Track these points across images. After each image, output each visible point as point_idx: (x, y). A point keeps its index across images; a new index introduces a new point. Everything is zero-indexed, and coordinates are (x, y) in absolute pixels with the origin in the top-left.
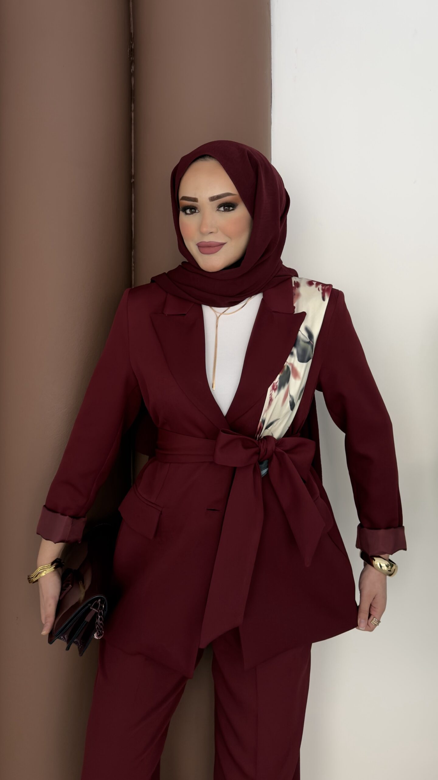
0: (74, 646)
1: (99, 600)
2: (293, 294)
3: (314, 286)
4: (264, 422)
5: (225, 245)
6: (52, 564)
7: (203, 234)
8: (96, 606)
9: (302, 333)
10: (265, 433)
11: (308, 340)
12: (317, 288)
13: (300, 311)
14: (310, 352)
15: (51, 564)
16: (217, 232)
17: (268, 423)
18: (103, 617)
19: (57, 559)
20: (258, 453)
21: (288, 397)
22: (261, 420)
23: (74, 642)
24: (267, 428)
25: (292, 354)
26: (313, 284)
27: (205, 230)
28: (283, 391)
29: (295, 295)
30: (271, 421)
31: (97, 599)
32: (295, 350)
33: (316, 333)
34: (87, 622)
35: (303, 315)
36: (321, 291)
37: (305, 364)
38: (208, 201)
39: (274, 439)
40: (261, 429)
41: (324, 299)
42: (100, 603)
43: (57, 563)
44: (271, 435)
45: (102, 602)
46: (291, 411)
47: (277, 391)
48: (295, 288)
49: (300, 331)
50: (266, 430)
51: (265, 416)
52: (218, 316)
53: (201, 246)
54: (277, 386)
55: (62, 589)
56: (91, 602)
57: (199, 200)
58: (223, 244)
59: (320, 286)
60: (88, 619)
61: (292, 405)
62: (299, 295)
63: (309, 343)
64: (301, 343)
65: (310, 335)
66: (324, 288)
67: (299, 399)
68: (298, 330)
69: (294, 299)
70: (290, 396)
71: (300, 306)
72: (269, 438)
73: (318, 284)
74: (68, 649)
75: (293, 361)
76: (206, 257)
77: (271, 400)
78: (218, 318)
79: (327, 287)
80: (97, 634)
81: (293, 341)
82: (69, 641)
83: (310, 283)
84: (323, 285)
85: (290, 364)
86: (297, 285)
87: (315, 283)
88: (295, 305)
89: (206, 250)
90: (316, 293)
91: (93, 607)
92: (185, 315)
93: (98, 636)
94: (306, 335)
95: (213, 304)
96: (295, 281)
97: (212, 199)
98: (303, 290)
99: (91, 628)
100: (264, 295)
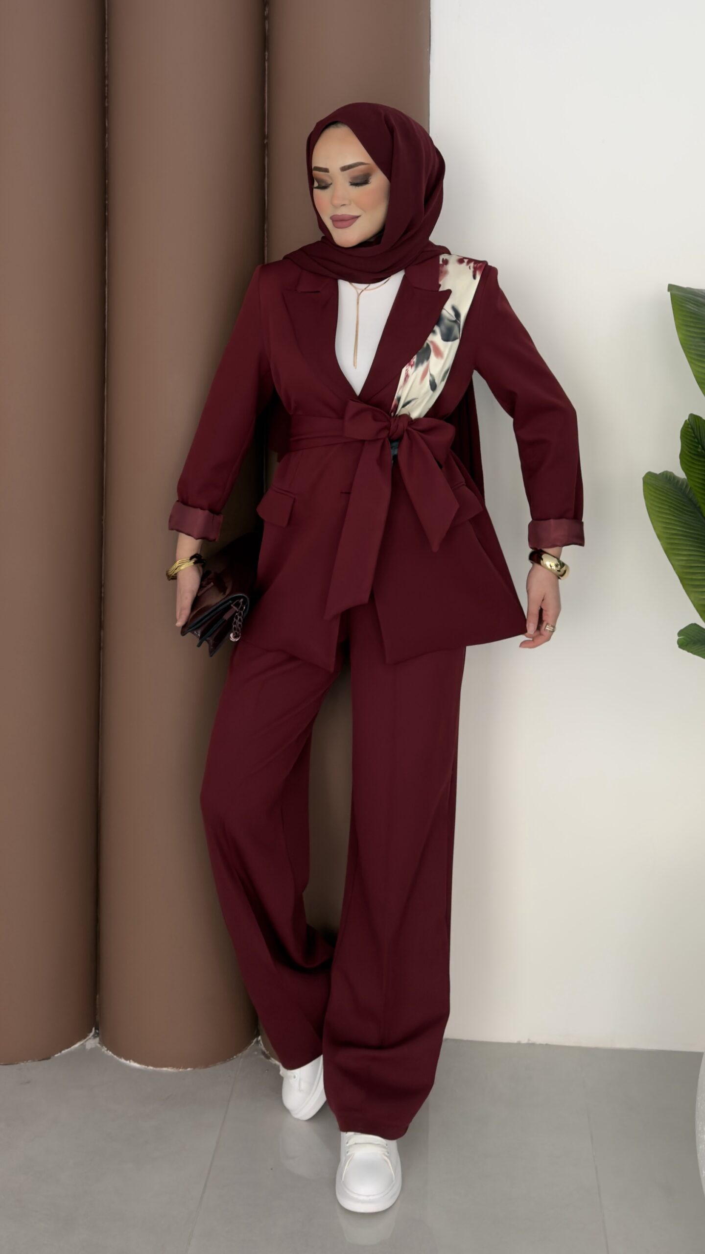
0: (205, 644)
1: (242, 600)
2: (440, 271)
3: (465, 264)
4: (399, 399)
5: (359, 218)
6: (191, 558)
7: (336, 207)
8: (237, 605)
9: (447, 311)
10: (401, 411)
11: (454, 318)
12: (468, 267)
13: (446, 289)
14: (458, 332)
15: (189, 558)
16: (350, 204)
17: (405, 401)
18: (242, 617)
19: (197, 554)
20: (388, 428)
21: (428, 375)
22: (396, 397)
23: (206, 640)
24: (404, 406)
25: (434, 332)
26: (463, 262)
27: (336, 202)
28: (421, 369)
29: (442, 272)
30: (408, 399)
31: (240, 597)
32: (437, 329)
33: (464, 312)
34: (225, 620)
35: (448, 293)
36: (472, 269)
37: (450, 343)
38: (340, 171)
39: (411, 418)
40: (396, 407)
41: (474, 277)
42: (241, 603)
43: (197, 559)
44: (408, 414)
45: (244, 603)
46: (431, 392)
47: (414, 368)
48: (443, 265)
49: (444, 309)
50: (403, 409)
51: (400, 393)
52: (359, 292)
53: (336, 220)
54: (414, 362)
55: (201, 587)
56: (233, 599)
57: (330, 170)
58: (358, 217)
59: (472, 264)
60: (227, 617)
61: (433, 386)
62: (446, 273)
63: (455, 322)
64: (446, 321)
65: (457, 314)
66: (475, 265)
67: (443, 380)
68: (442, 307)
69: (440, 278)
70: (431, 375)
71: (445, 284)
72: (407, 417)
73: (470, 261)
74: (199, 645)
75: (436, 338)
76: (340, 231)
77: (407, 376)
78: (359, 295)
79: (479, 265)
80: (234, 635)
81: (438, 319)
82: (202, 638)
83: (461, 261)
84: (476, 262)
85: (432, 342)
86: (446, 262)
87: (466, 261)
88: (440, 283)
89: (340, 224)
90: (466, 271)
91: (235, 605)
92: (319, 292)
93: (235, 637)
94: (453, 313)
95: (353, 279)
96: (443, 259)
97: (344, 169)
98: (453, 268)
99: (227, 628)
100: (406, 272)
